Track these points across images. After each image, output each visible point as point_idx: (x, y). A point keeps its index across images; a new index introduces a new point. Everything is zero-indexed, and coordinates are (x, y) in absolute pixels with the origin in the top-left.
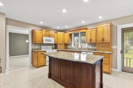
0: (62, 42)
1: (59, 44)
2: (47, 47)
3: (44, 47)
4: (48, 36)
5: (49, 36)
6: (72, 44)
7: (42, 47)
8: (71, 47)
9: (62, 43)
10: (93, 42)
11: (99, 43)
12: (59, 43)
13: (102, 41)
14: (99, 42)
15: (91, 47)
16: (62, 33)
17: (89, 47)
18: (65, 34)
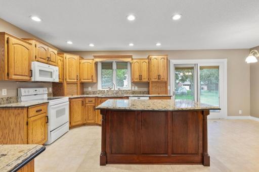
0: (75, 78)
1: (68, 83)
2: (37, 92)
3: (29, 92)
4: (46, 61)
5: (48, 61)
6: (97, 82)
7: (23, 91)
8: (95, 90)
9: (76, 81)
10: (143, 80)
11: (153, 82)
12: (68, 80)
13: (157, 80)
14: (154, 80)
15: (136, 89)
16: (76, 57)
17: (133, 89)
18: (83, 61)
